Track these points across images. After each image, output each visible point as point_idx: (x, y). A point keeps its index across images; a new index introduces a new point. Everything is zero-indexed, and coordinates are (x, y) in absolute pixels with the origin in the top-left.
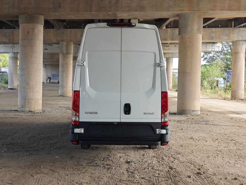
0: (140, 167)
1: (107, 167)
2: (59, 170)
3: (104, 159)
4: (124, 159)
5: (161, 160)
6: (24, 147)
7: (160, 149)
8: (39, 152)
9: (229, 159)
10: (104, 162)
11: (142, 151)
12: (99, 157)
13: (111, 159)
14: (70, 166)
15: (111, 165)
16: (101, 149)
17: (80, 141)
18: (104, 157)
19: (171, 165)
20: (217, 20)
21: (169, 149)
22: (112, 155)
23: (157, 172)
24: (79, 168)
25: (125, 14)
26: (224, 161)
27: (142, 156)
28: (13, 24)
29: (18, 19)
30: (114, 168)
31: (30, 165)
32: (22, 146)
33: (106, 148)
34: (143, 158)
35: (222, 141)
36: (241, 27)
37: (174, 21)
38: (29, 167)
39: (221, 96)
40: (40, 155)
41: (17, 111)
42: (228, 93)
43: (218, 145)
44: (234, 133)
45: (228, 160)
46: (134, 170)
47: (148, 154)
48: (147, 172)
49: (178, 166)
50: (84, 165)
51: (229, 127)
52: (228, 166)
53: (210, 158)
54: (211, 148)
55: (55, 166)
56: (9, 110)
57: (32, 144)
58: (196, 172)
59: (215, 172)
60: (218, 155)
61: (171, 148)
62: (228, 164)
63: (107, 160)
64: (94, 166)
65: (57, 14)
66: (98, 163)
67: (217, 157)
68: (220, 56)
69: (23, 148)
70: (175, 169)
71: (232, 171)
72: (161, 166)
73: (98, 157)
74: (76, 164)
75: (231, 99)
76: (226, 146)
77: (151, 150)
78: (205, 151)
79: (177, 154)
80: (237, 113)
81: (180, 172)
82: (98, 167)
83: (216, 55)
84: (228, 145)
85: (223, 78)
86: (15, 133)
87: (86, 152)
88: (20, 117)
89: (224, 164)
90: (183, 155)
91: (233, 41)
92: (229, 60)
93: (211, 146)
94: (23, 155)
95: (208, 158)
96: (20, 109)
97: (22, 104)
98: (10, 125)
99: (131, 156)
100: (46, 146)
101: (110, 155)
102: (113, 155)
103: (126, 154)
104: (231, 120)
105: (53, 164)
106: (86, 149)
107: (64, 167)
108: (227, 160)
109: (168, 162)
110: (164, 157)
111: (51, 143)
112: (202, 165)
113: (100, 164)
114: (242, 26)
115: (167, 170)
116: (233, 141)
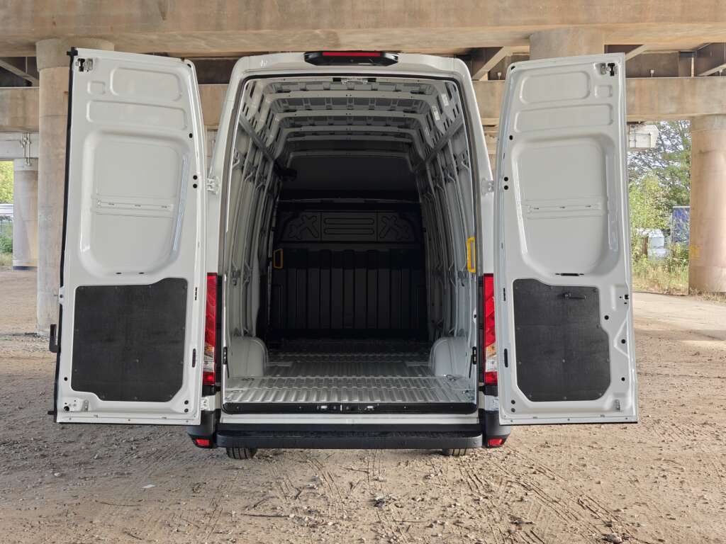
0: (417, 518)
1: (310, 519)
2: (153, 532)
3: (300, 492)
4: (363, 493)
5: (482, 492)
6: (46, 453)
7: (479, 455)
8: (93, 468)
9: (702, 487)
10: (300, 503)
11: (422, 464)
12: (283, 483)
13: (321, 491)
14: (190, 516)
15: (322, 513)
16: (291, 458)
17: (219, 436)
18: (299, 484)
19: (517, 510)
20: (645, 55)
21: (508, 456)
22: (327, 476)
23: (473, 537)
24: (218, 523)
25: (362, 35)
26: (687, 494)
27: (421, 482)
28: (23, 70)
29: (35, 53)
30: (330, 524)
31: (60, 515)
32: (40, 450)
33: (308, 455)
34: (424, 489)
35: (673, 427)
36: (717, 74)
37: (512, 57)
38: (55, 521)
39: (659, 285)
40: (93, 481)
41: (34, 335)
42: (677, 275)
43: (663, 441)
44: (710, 399)
45: (699, 490)
46: (398, 530)
47: (440, 474)
48: (440, 535)
49: (539, 516)
50: (234, 513)
51: (691, 381)
52: (703, 511)
53: (642, 485)
54: (640, 450)
55: (138, 520)
56: (10, 335)
57: (70, 442)
58: (599, 534)
59: (662, 532)
60: (666, 473)
61: (512, 453)
62: (700, 504)
63: (307, 494)
64: (265, 518)
65: (154, 37)
66: (278, 508)
67: (663, 479)
68: (653, 164)
69: (44, 456)
70: (531, 523)
71: (717, 530)
72: (483, 515)
73: (279, 484)
74: (209, 510)
75: (689, 293)
76: (689, 443)
77: (451, 458)
78: (623, 460)
79: (534, 473)
80: (712, 337)
81: (545, 537)
82: (278, 518)
83: (641, 159)
84: (695, 440)
85: (663, 230)
86: (20, 408)
87: (243, 468)
88: (41, 356)
89: (687, 506)
90: (552, 477)
91: (693, 117)
92: (678, 174)
93: (640, 442)
94: (40, 480)
95: (632, 485)
96: (43, 331)
97: (49, 315)
98: (9, 382)
99: (385, 481)
100: (115, 449)
101: (318, 478)
102: (329, 480)
103: (371, 473)
104: (695, 358)
105: (134, 510)
106: (241, 459)
107: (170, 519)
108: (696, 491)
109: (506, 501)
110: (493, 484)
111: (132, 439)
112: (618, 510)
113: (286, 511)
114: (721, 71)
115: (503, 529)
116: (708, 427)
